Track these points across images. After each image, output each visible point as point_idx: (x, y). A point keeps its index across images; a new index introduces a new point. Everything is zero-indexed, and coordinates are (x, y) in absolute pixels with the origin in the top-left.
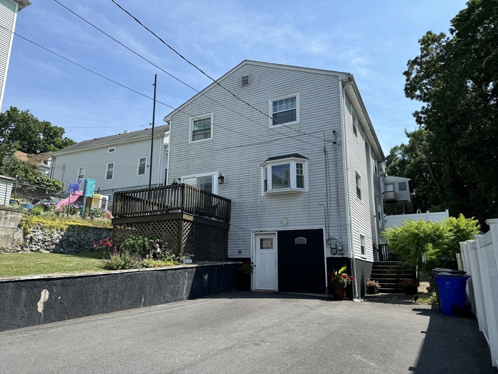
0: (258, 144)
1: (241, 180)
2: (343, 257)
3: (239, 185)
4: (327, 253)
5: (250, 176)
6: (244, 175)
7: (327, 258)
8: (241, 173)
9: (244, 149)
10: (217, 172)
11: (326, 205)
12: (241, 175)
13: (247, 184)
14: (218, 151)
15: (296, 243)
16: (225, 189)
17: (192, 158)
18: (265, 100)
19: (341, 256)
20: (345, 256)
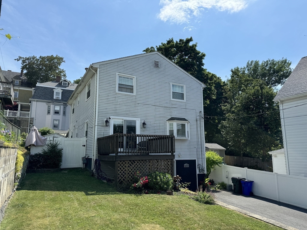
0: (165, 107)
1: (155, 127)
2: (204, 174)
3: (154, 130)
4: (198, 172)
5: (161, 126)
6: (157, 124)
7: (198, 174)
8: (155, 123)
9: (157, 108)
10: (140, 119)
11: (197, 148)
12: (155, 124)
13: (159, 130)
14: (140, 104)
15: (185, 167)
16: (145, 131)
17: (119, 104)
18: (168, 82)
19: (203, 173)
20: (204, 173)
